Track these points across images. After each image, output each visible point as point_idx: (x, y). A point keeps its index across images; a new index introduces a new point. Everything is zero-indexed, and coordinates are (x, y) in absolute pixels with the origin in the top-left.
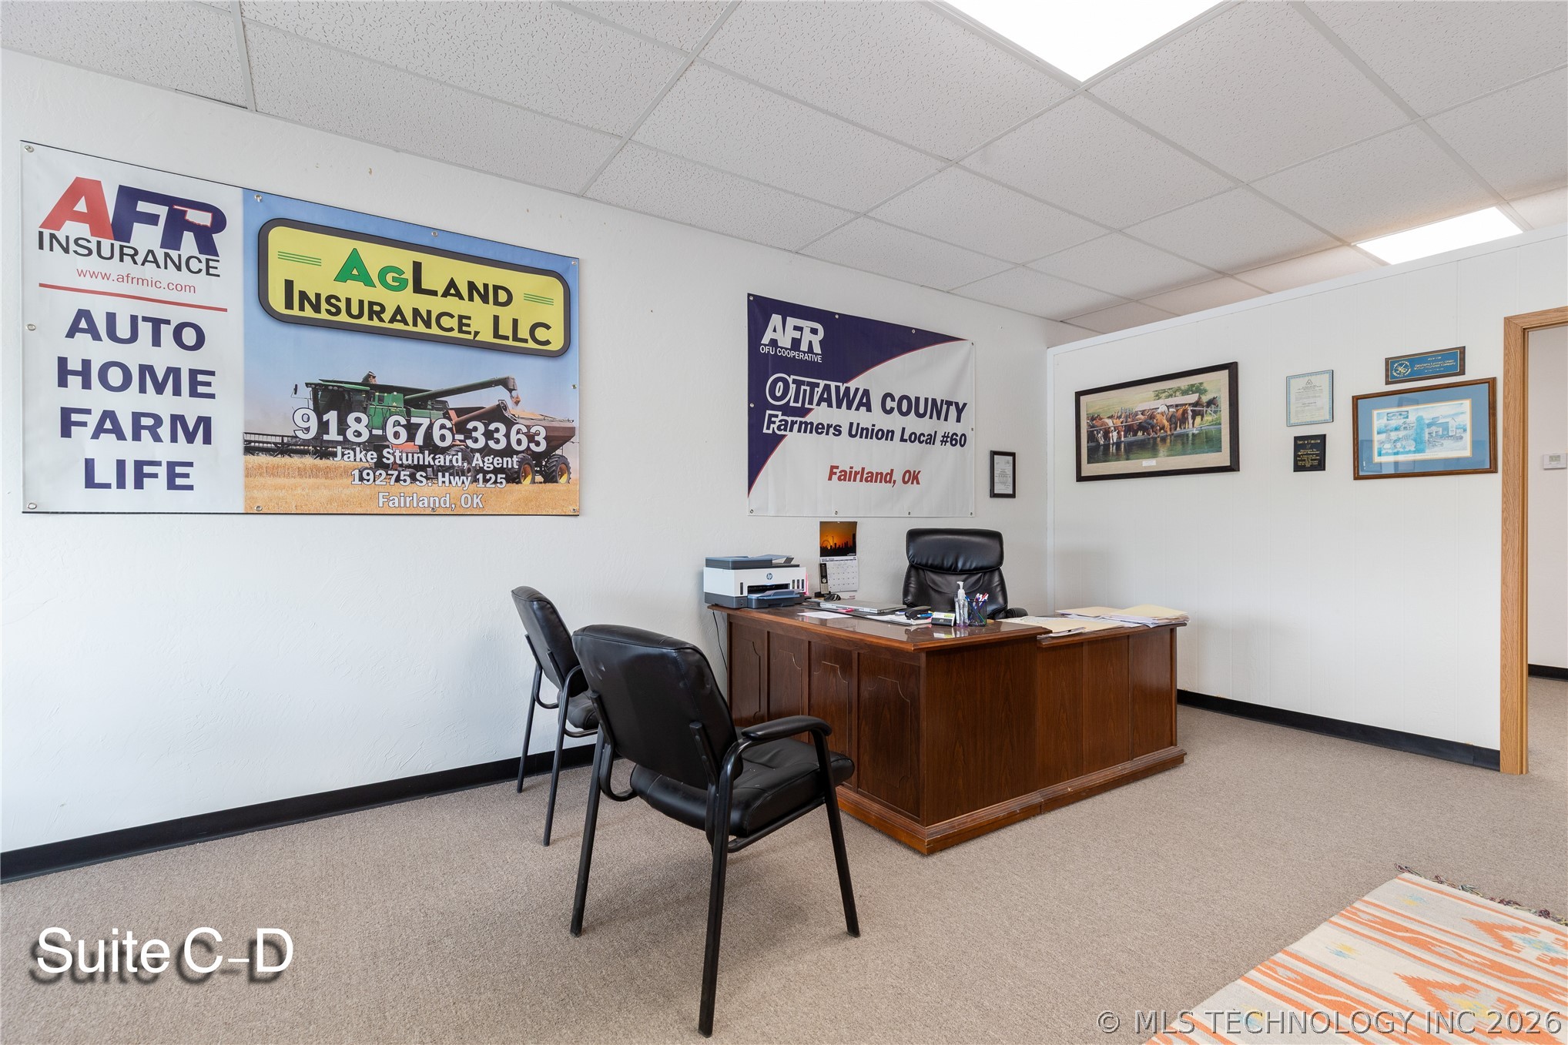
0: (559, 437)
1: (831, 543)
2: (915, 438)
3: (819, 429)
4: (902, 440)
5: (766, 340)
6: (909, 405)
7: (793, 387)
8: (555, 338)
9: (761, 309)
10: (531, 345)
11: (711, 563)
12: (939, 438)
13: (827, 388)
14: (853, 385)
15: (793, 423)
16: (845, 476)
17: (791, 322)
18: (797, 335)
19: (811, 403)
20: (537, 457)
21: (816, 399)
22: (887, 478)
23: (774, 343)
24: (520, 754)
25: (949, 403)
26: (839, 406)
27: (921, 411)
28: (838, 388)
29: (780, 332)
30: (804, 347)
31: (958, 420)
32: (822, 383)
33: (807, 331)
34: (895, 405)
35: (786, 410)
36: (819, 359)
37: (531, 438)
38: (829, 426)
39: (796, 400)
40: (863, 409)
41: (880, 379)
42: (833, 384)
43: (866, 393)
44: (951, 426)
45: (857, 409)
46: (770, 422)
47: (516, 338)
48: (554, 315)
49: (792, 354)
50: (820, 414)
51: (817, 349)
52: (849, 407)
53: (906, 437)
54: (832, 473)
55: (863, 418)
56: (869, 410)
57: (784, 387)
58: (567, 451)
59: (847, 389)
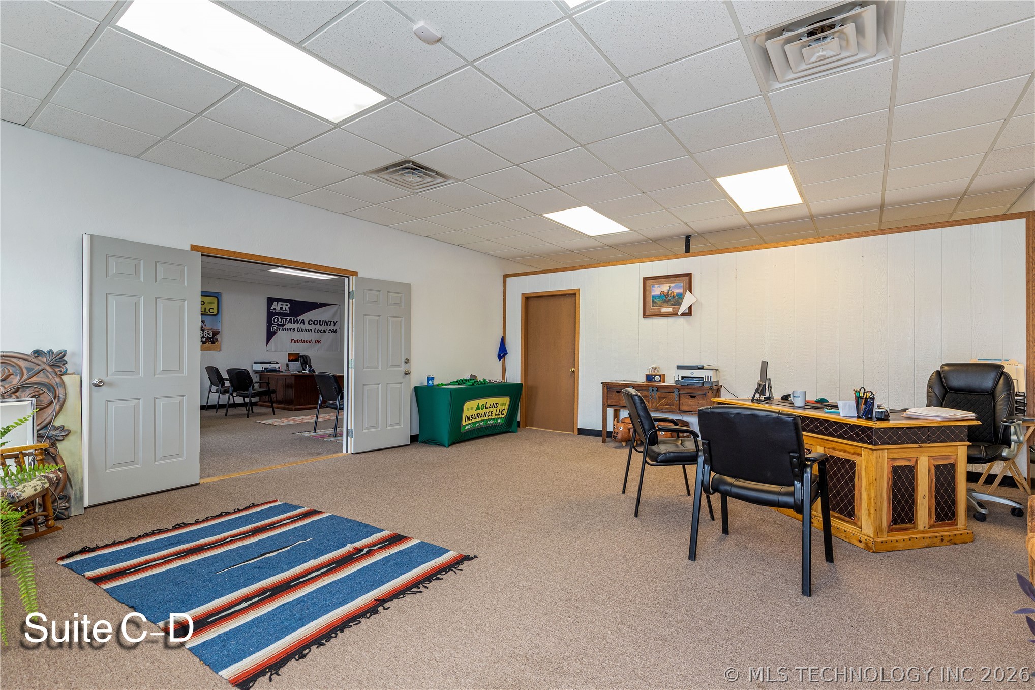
0: (216, 333)
1: (291, 358)
2: (319, 331)
3: (288, 330)
4: (315, 332)
5: (272, 308)
6: (317, 323)
7: (280, 320)
8: (215, 312)
9: (270, 301)
10: (209, 313)
11: (255, 363)
12: (328, 331)
13: (291, 319)
14: (299, 318)
15: (280, 328)
16: (296, 341)
17: (280, 303)
18: (282, 306)
19: (285, 323)
20: (210, 338)
21: (287, 322)
22: (310, 342)
23: (274, 309)
24: (206, 404)
25: (331, 322)
26: (294, 323)
27: (321, 324)
28: (294, 319)
29: (276, 306)
30: (284, 309)
31: (334, 326)
32: (289, 318)
33: (284, 305)
34: (312, 323)
35: (278, 325)
36: (288, 312)
37: (209, 334)
38: (291, 329)
39: (281, 323)
40: (302, 324)
41: (307, 316)
42: (292, 318)
43: (303, 320)
44: (332, 327)
45: (300, 324)
46: (273, 328)
47: (205, 312)
48: (215, 306)
49: (280, 311)
50: (288, 326)
51: (288, 309)
52: (298, 324)
53: (316, 331)
54: (292, 341)
55: (302, 326)
56: (304, 324)
57: (277, 319)
58: (218, 337)
59: (297, 319)
